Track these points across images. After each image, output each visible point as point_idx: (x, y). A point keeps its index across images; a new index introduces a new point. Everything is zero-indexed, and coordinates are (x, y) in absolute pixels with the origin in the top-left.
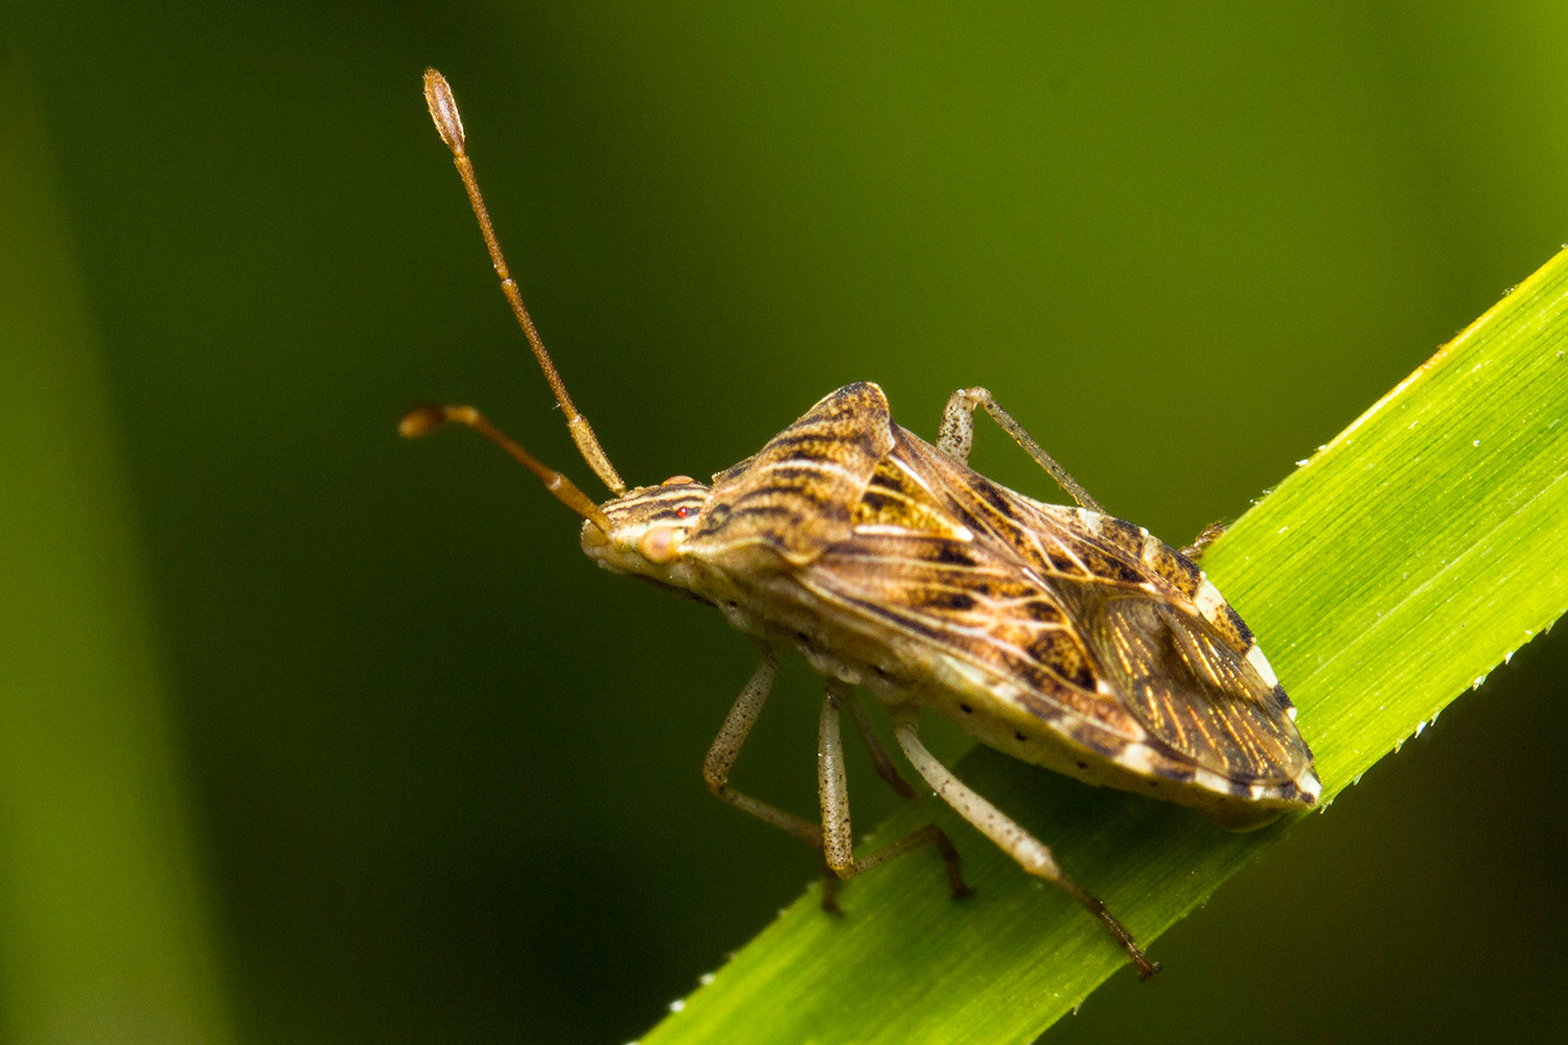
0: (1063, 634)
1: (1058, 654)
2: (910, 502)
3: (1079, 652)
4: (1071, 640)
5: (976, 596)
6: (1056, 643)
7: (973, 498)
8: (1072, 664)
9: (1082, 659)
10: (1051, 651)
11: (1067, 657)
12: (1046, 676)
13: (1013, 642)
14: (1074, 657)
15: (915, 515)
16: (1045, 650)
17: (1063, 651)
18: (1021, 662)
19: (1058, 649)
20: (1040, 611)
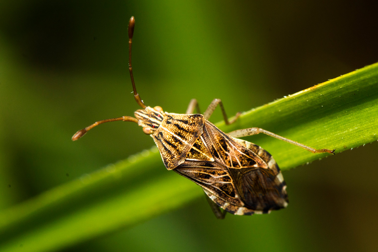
0: (230, 184)
1: (227, 189)
2: (201, 152)
3: (233, 188)
4: (232, 185)
5: (212, 175)
6: (228, 186)
7: (219, 145)
8: (230, 191)
9: (233, 190)
10: (226, 188)
11: (229, 190)
12: (223, 193)
13: (217, 186)
14: (231, 190)
15: (202, 156)
16: (225, 188)
17: (229, 188)
18: (218, 190)
19: (228, 188)
20: (226, 179)
